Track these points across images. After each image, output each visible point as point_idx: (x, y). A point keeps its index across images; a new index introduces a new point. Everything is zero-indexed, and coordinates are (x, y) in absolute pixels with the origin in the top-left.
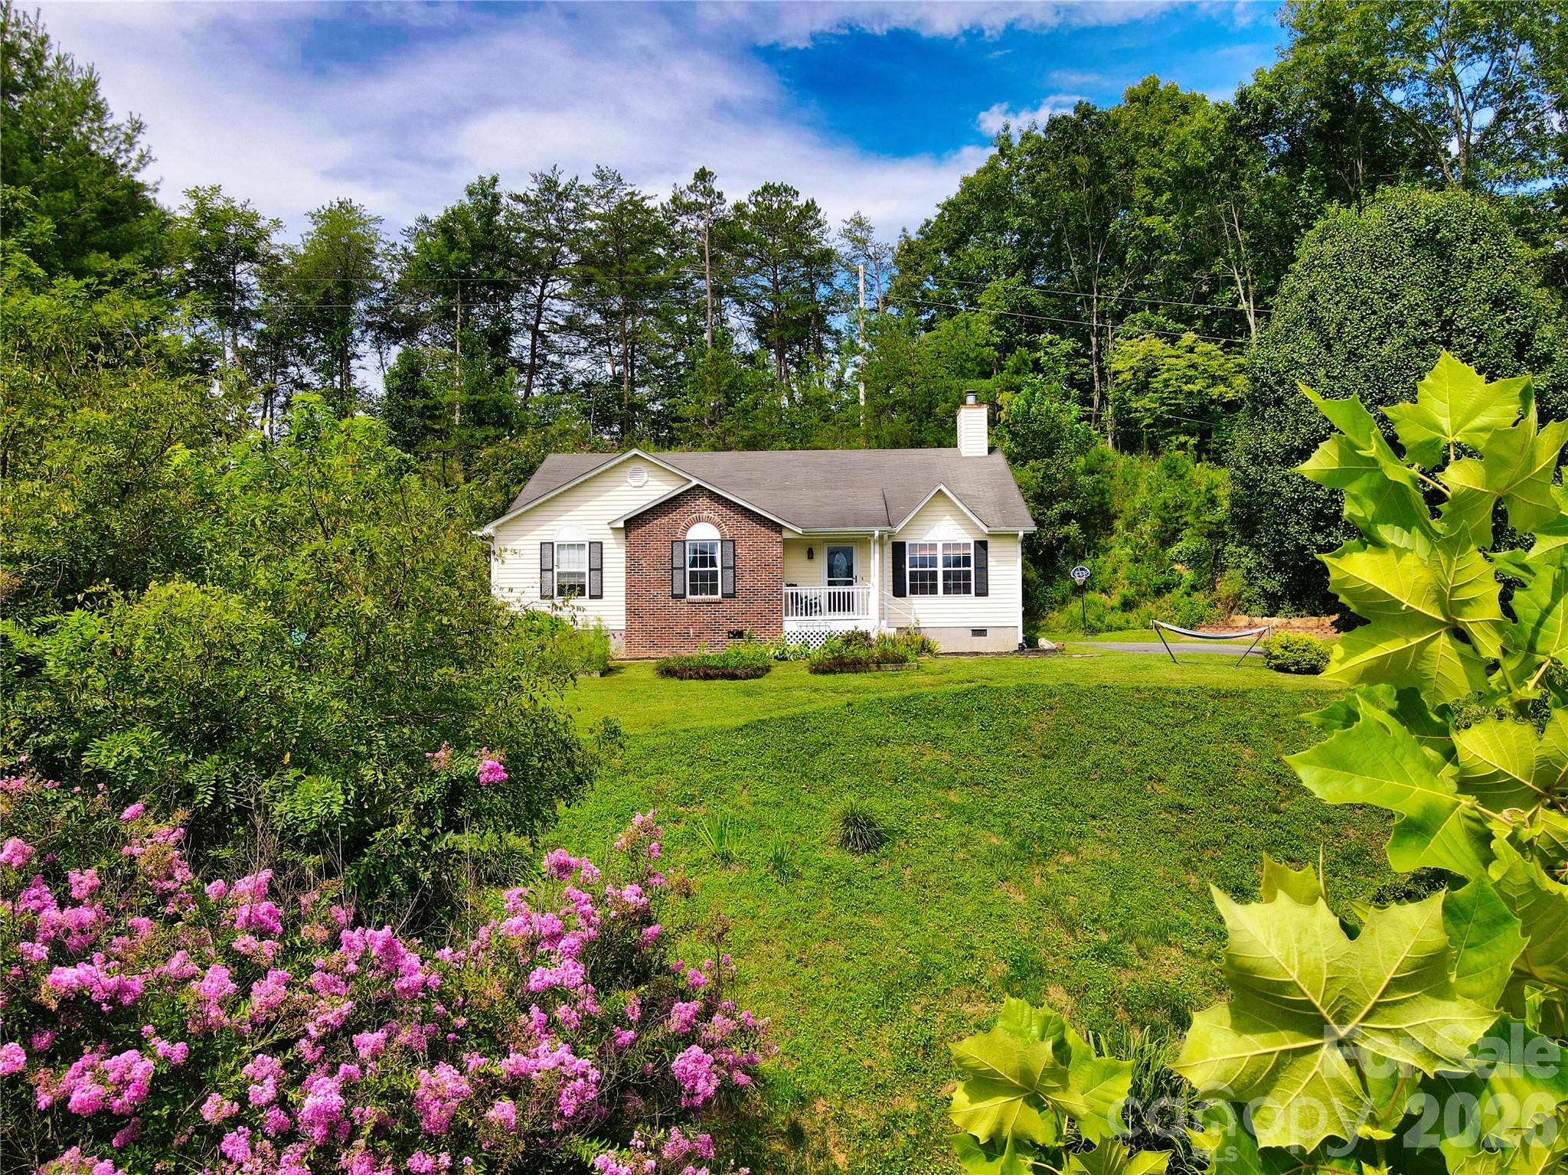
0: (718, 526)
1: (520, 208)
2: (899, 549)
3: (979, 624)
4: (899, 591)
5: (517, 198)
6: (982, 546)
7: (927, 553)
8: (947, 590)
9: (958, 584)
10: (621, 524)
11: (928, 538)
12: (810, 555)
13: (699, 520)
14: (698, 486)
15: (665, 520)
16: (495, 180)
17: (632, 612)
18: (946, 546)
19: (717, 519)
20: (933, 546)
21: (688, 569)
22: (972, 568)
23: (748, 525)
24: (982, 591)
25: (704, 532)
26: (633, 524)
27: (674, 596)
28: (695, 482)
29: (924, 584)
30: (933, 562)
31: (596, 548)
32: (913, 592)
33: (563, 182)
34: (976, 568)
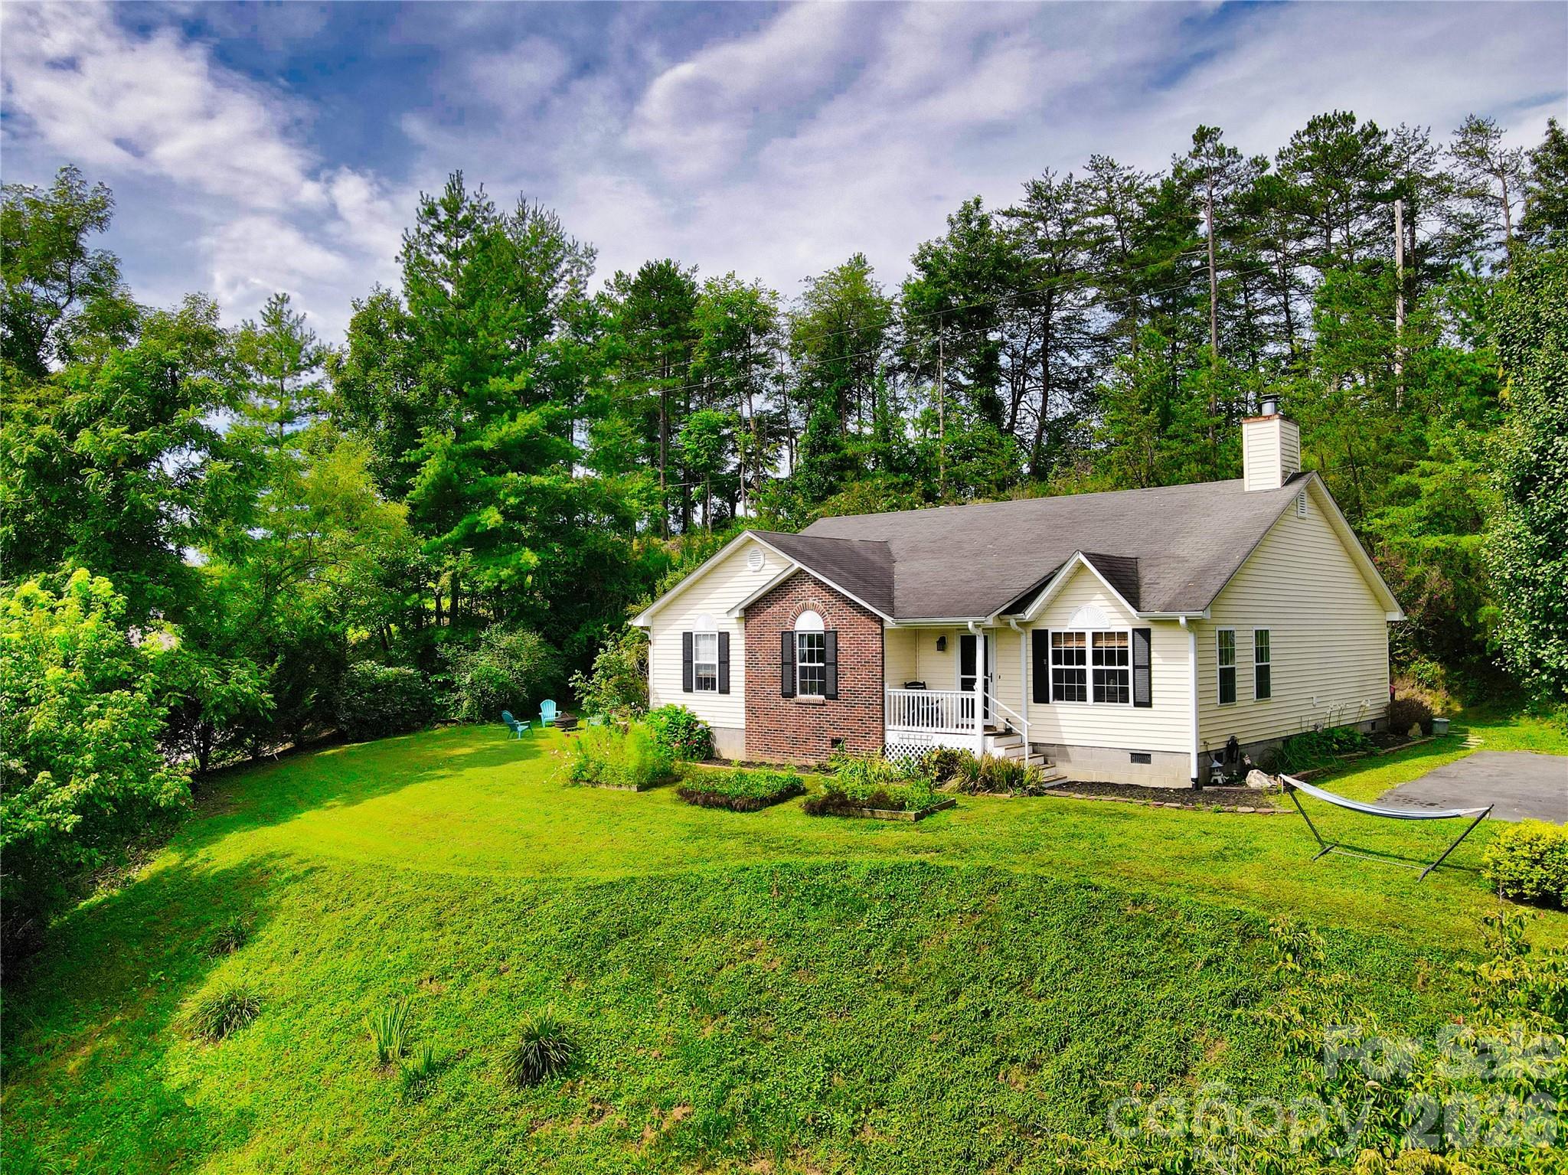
0: (822, 615)
2: (1040, 638)
3: (1141, 746)
4: (1040, 696)
5: (1010, 214)
6: (1145, 634)
7: (1074, 645)
8: (1099, 697)
9: (1111, 690)
10: (737, 614)
11: (1072, 626)
12: (942, 645)
13: (805, 609)
14: (800, 571)
15: (775, 608)
16: (978, 202)
17: (751, 710)
18: (1096, 636)
19: (821, 607)
20: (1081, 636)
21: (798, 664)
22: (1130, 668)
23: (849, 613)
24: (1145, 703)
25: (810, 622)
26: (751, 611)
27: (784, 695)
28: (797, 565)
29: (1070, 689)
30: (1081, 657)
31: (724, 639)
32: (1058, 696)
33: (1057, 182)
34: (1135, 667)
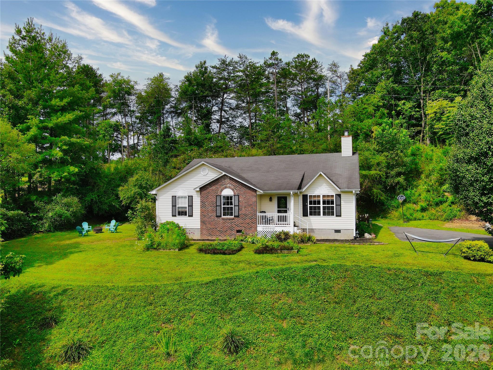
0: (233, 190)
1: (215, 70)
2: (305, 197)
3: (337, 228)
4: (305, 214)
5: (213, 67)
6: (339, 196)
7: (316, 199)
8: (324, 214)
9: (329, 212)
10: (198, 189)
11: (316, 193)
12: (271, 200)
13: (226, 188)
14: (225, 175)
15: (214, 188)
16: (205, 62)
17: (203, 222)
18: (324, 196)
19: (232, 187)
20: (319, 196)
21: (222, 206)
22: (335, 205)
23: (243, 189)
24: (339, 215)
25: (227, 192)
26: (202, 189)
27: (217, 216)
28: (224, 173)
29: (315, 212)
30: (319, 202)
31: (191, 198)
32: (311, 214)
33: (228, 60)
34: (336, 205)
